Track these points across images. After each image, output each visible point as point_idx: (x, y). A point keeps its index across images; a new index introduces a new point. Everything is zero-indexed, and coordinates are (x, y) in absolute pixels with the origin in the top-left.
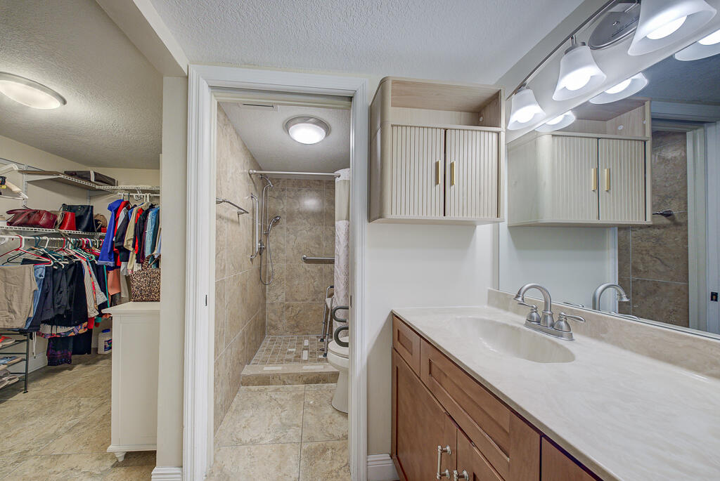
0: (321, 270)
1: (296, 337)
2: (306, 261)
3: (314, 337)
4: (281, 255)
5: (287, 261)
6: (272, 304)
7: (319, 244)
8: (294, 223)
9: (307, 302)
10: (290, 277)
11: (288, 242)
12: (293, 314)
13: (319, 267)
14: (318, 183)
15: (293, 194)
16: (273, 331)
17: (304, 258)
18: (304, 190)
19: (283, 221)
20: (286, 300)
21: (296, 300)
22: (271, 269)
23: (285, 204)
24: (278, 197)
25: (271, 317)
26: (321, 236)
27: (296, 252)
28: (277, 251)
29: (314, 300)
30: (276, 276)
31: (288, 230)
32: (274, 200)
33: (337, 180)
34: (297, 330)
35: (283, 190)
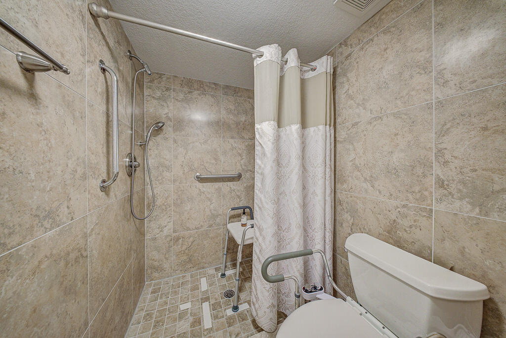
0: (219, 189)
1: (188, 275)
2: (201, 180)
3: (211, 271)
4: (166, 174)
5: (175, 181)
6: (154, 239)
7: (215, 159)
8: (183, 133)
9: (202, 229)
10: (179, 201)
11: (176, 157)
12: (184, 248)
13: (217, 187)
14: (214, 86)
15: (181, 96)
16: (156, 275)
17: (198, 177)
18: (196, 92)
19: (168, 130)
20: (175, 231)
21: (188, 229)
22: (151, 193)
23: (171, 108)
24: (159, 98)
25: (152, 255)
26: (218, 149)
27: (186, 169)
28: (161, 169)
29: (211, 226)
30: (159, 202)
31: (175, 141)
32: (155, 102)
33: (257, 62)
34: (189, 266)
35: (168, 89)
